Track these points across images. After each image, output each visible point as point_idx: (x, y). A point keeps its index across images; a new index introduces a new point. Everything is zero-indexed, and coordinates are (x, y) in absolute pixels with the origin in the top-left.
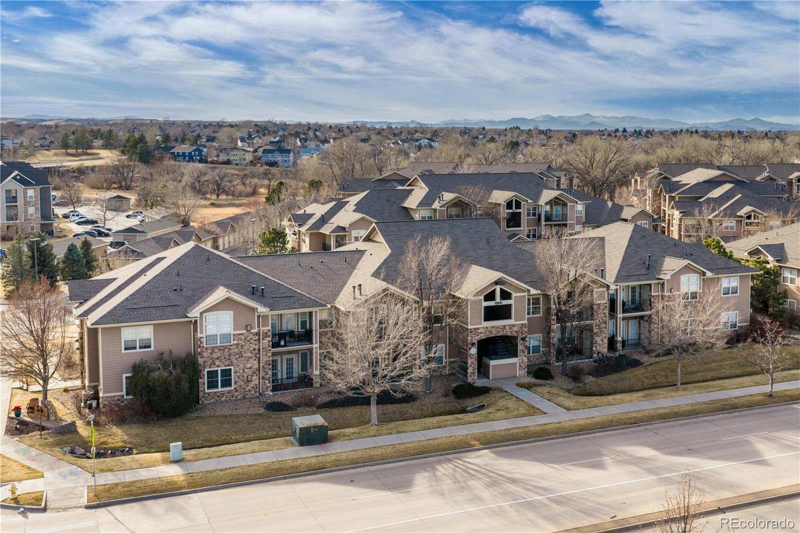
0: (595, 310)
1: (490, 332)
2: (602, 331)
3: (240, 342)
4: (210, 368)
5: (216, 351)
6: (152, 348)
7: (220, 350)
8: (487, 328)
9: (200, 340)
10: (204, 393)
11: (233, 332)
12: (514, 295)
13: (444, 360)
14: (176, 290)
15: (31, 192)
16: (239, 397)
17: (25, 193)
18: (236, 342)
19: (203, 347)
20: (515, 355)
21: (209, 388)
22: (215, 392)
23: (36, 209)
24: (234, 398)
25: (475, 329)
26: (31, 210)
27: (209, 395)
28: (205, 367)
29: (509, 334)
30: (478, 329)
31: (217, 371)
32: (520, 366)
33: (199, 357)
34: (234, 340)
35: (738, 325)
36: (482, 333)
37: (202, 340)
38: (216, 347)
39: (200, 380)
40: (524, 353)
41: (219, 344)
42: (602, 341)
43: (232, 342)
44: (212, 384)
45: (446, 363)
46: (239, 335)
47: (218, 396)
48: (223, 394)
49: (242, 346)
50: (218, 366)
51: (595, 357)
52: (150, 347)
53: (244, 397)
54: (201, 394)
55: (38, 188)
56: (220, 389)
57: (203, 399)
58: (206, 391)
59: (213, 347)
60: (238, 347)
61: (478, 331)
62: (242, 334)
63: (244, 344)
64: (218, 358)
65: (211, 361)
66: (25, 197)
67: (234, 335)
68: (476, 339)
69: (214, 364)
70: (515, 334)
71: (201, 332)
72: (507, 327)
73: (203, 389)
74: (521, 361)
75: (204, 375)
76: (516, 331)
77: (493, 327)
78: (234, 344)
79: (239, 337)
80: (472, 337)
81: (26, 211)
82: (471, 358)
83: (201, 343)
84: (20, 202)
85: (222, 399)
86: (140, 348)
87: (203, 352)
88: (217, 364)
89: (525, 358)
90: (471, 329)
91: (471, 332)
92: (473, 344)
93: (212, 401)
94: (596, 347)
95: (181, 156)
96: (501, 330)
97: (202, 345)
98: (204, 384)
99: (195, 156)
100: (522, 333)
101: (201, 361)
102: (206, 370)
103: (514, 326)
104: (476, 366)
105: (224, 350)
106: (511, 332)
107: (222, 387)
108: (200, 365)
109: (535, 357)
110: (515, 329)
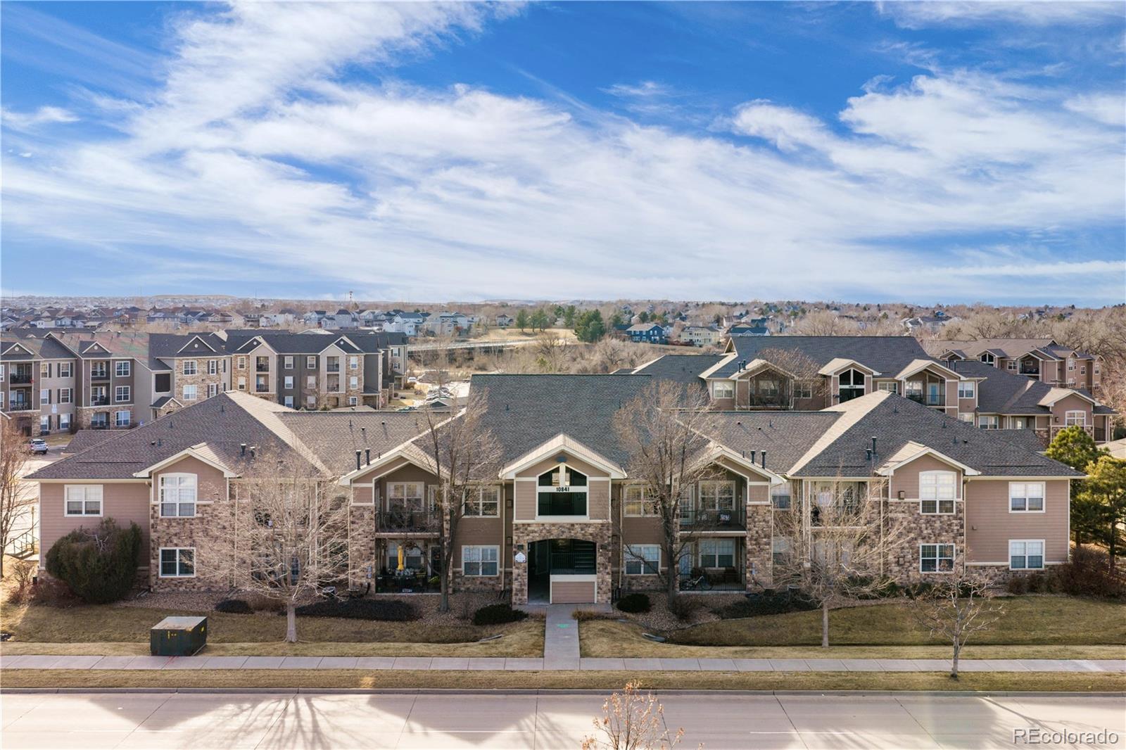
0: (749, 514)
1: (549, 531)
2: (762, 550)
3: (205, 515)
4: (166, 546)
5: (174, 524)
6: (101, 514)
7: (179, 524)
8: (543, 525)
9: (153, 509)
10: (157, 578)
11: (196, 502)
12: (589, 479)
13: (498, 569)
14: (153, 444)
15: (354, 360)
16: (202, 589)
17: (348, 361)
18: (200, 515)
19: (157, 518)
20: (592, 570)
21: (164, 572)
22: (172, 579)
23: (359, 379)
24: (196, 590)
25: (523, 525)
26: (354, 381)
27: (163, 582)
28: (159, 545)
29: (580, 537)
30: (529, 525)
31: (175, 551)
32: (599, 588)
33: (152, 530)
34: (198, 513)
35: (1044, 562)
36: (536, 532)
37: (156, 508)
38: (175, 519)
39: (152, 561)
40: (606, 568)
41: (177, 516)
42: (763, 564)
43: (196, 515)
44: (169, 568)
45: (501, 572)
46: (205, 506)
47: (176, 585)
48: (182, 583)
49: (208, 521)
50: (176, 545)
51: (750, 589)
52: (98, 512)
53: (209, 589)
54: (153, 580)
55: (362, 356)
56: (178, 576)
57: (155, 587)
58: (160, 576)
59: (170, 520)
60: (202, 523)
61: (529, 528)
62: (208, 506)
63: (210, 518)
64: (176, 535)
65: (167, 537)
66: (348, 365)
67: (198, 506)
68: (525, 540)
69: (171, 542)
70: (590, 539)
71: (156, 499)
72: (576, 526)
73: (155, 573)
74: (600, 580)
75: (158, 555)
76: (591, 534)
77: (554, 525)
78: (197, 518)
79: (204, 508)
80: (519, 537)
81: (348, 381)
82: (517, 568)
83: (155, 512)
84: (342, 371)
85: (181, 589)
86: (87, 512)
87: (157, 524)
88: (175, 542)
89: (607, 576)
90: (516, 525)
91: (517, 529)
92: (521, 547)
93: (167, 589)
94: (751, 572)
95: (637, 335)
96: (567, 531)
97: (156, 515)
98: (158, 566)
99: (654, 335)
100: (601, 537)
101: (153, 535)
102: (161, 549)
103: (587, 525)
104: (526, 581)
105: (183, 524)
106: (584, 535)
107: (181, 573)
108: (153, 541)
109: (651, 579)
110: (591, 530)
